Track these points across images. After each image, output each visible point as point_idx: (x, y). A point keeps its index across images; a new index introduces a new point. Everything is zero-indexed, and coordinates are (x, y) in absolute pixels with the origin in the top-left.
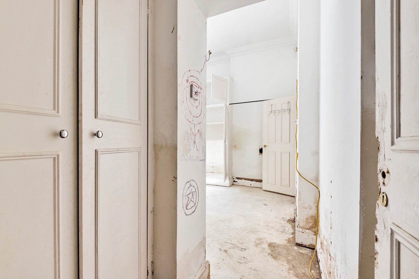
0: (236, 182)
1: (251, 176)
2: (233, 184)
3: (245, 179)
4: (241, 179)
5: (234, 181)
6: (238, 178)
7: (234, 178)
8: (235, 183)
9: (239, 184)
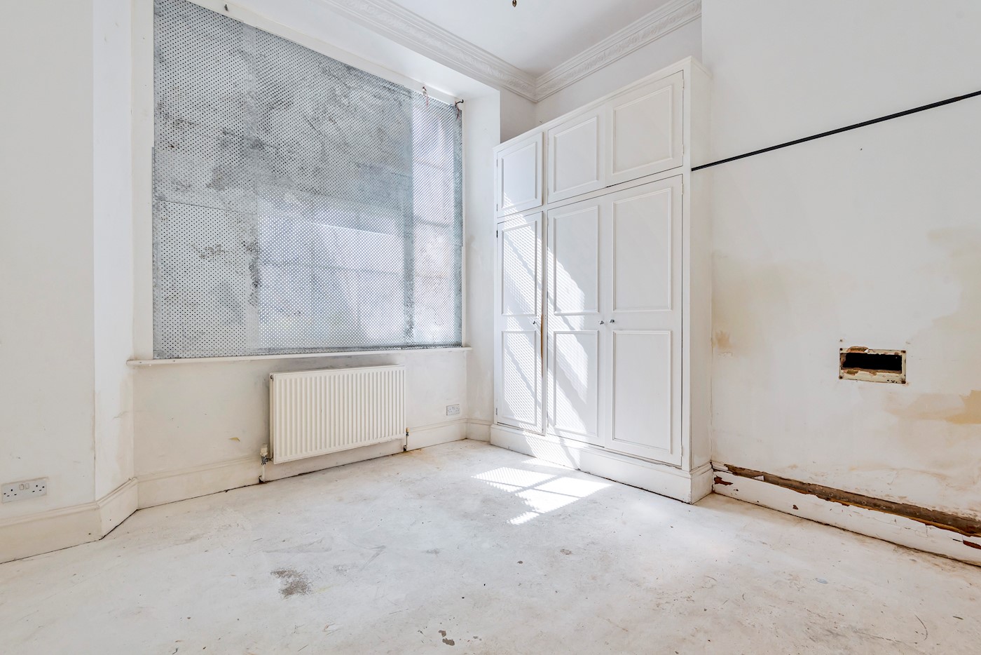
0: (726, 483)
1: (794, 467)
2: (713, 492)
3: (768, 479)
4: (751, 475)
5: (718, 480)
6: (736, 471)
7: (716, 466)
8: (719, 487)
9: (739, 495)
